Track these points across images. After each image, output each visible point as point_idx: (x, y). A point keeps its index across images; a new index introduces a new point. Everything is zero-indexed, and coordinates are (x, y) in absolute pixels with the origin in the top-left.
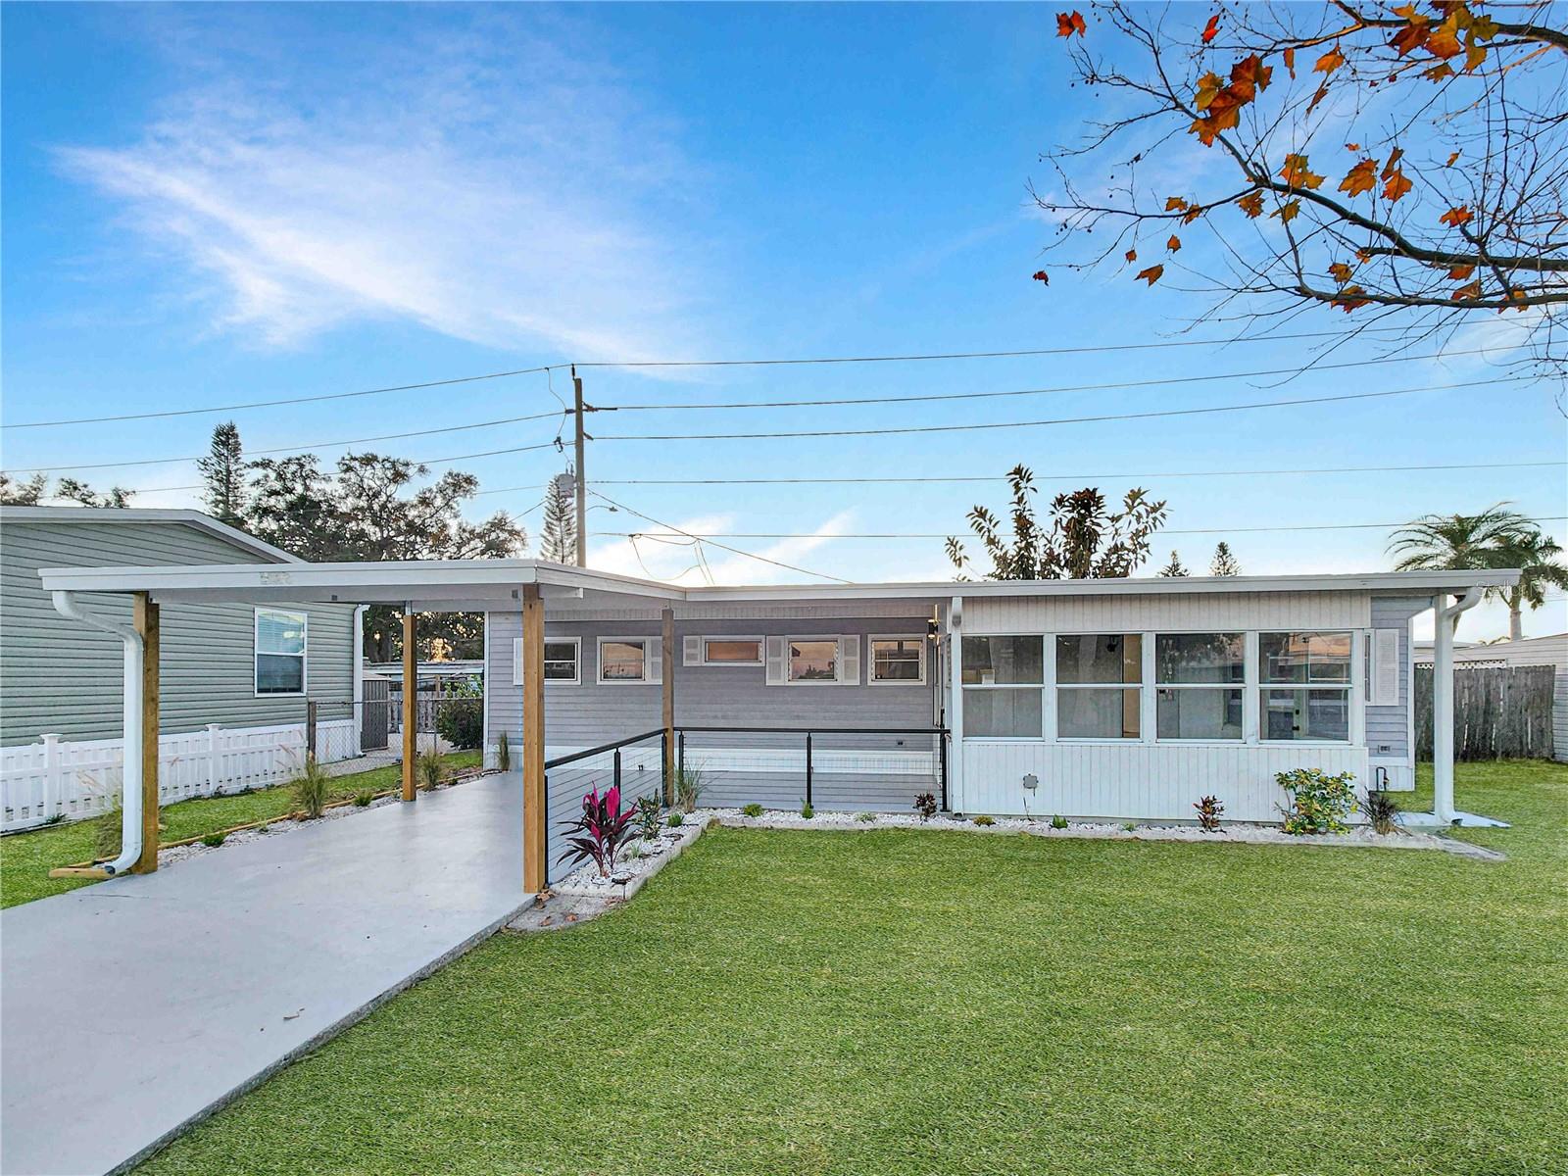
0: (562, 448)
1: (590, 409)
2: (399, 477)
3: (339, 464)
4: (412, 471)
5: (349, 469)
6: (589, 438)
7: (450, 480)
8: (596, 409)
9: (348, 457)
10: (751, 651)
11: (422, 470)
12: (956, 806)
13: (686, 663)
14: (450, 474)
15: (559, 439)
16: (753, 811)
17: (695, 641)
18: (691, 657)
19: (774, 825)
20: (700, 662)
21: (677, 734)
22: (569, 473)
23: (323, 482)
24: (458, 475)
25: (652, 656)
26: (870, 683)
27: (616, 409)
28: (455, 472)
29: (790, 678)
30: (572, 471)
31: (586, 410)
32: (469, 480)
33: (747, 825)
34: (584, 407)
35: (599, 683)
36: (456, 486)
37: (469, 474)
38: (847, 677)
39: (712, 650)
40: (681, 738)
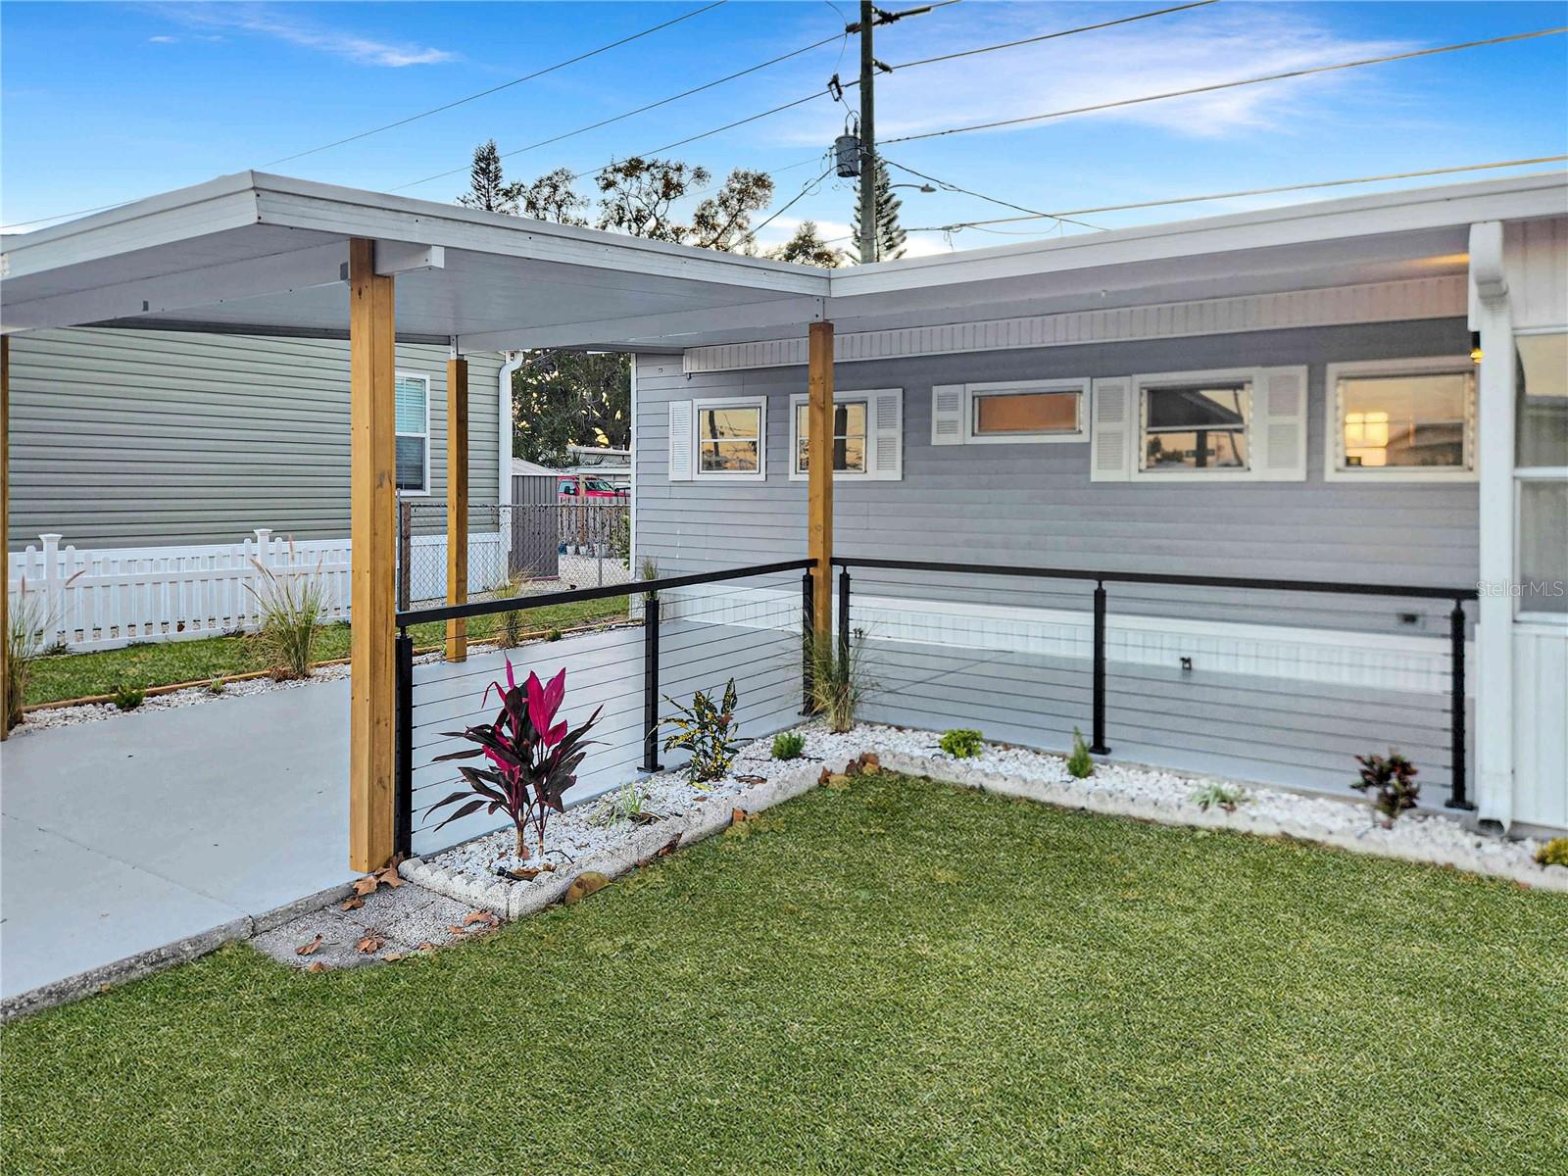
0: (840, 92)
1: (887, 18)
2: (671, 189)
3: (597, 179)
4: (686, 178)
5: (609, 185)
6: (885, 68)
7: (737, 186)
8: (897, 17)
9: (610, 169)
10: (1062, 410)
11: (699, 175)
12: (1491, 798)
13: (936, 439)
14: (736, 175)
15: (835, 80)
16: (964, 744)
17: (955, 397)
18: (949, 427)
19: (988, 784)
20: (962, 436)
21: (837, 570)
22: (851, 133)
23: (581, 207)
24: (746, 176)
25: (879, 427)
26: (1330, 476)
27: (928, 9)
28: (742, 171)
29: (1143, 466)
30: (855, 131)
31: (881, 22)
32: (761, 182)
33: (931, 775)
34: (876, 17)
35: (792, 477)
36: (744, 194)
37: (760, 172)
38: (1272, 463)
39: (987, 414)
40: (845, 579)
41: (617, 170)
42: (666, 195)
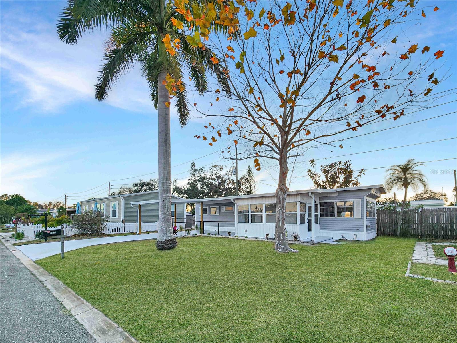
1: (240, 154)
5: (211, 169)
12: (236, 235)
13: (222, 211)
17: (223, 207)
25: (217, 210)
35: (210, 215)
41: (213, 166)
42: (221, 170)
